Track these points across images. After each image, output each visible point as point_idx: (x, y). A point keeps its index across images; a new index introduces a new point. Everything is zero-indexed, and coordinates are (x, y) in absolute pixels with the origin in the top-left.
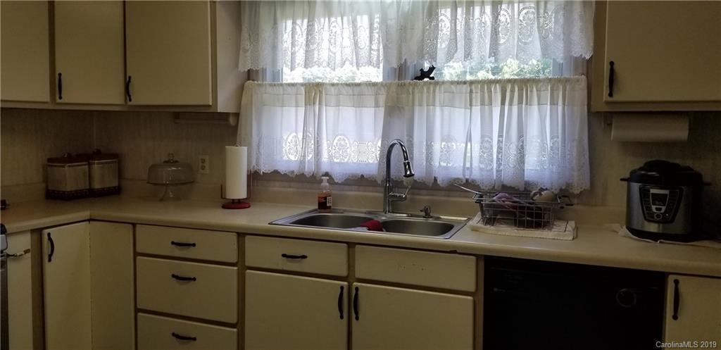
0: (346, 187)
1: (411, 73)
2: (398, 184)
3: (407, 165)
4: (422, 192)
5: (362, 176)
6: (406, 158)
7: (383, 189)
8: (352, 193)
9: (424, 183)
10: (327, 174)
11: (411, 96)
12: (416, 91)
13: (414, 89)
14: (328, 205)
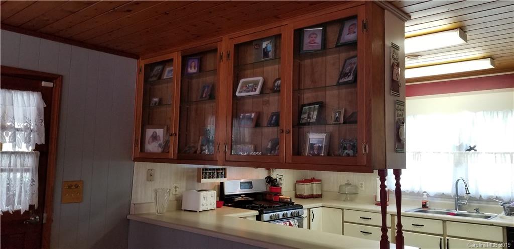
0: (435, 199)
1: (465, 148)
2: (462, 198)
3: (467, 189)
4: (474, 202)
5: (443, 194)
6: (466, 186)
7: (454, 200)
8: (438, 201)
9: (475, 198)
10: (425, 192)
11: (466, 159)
12: (469, 156)
13: (467, 156)
14: (427, 206)
